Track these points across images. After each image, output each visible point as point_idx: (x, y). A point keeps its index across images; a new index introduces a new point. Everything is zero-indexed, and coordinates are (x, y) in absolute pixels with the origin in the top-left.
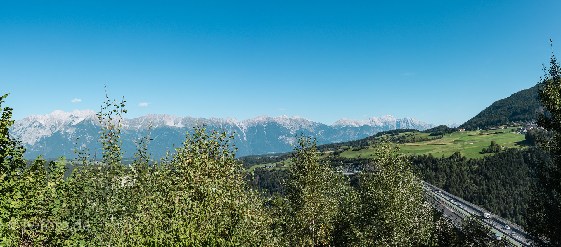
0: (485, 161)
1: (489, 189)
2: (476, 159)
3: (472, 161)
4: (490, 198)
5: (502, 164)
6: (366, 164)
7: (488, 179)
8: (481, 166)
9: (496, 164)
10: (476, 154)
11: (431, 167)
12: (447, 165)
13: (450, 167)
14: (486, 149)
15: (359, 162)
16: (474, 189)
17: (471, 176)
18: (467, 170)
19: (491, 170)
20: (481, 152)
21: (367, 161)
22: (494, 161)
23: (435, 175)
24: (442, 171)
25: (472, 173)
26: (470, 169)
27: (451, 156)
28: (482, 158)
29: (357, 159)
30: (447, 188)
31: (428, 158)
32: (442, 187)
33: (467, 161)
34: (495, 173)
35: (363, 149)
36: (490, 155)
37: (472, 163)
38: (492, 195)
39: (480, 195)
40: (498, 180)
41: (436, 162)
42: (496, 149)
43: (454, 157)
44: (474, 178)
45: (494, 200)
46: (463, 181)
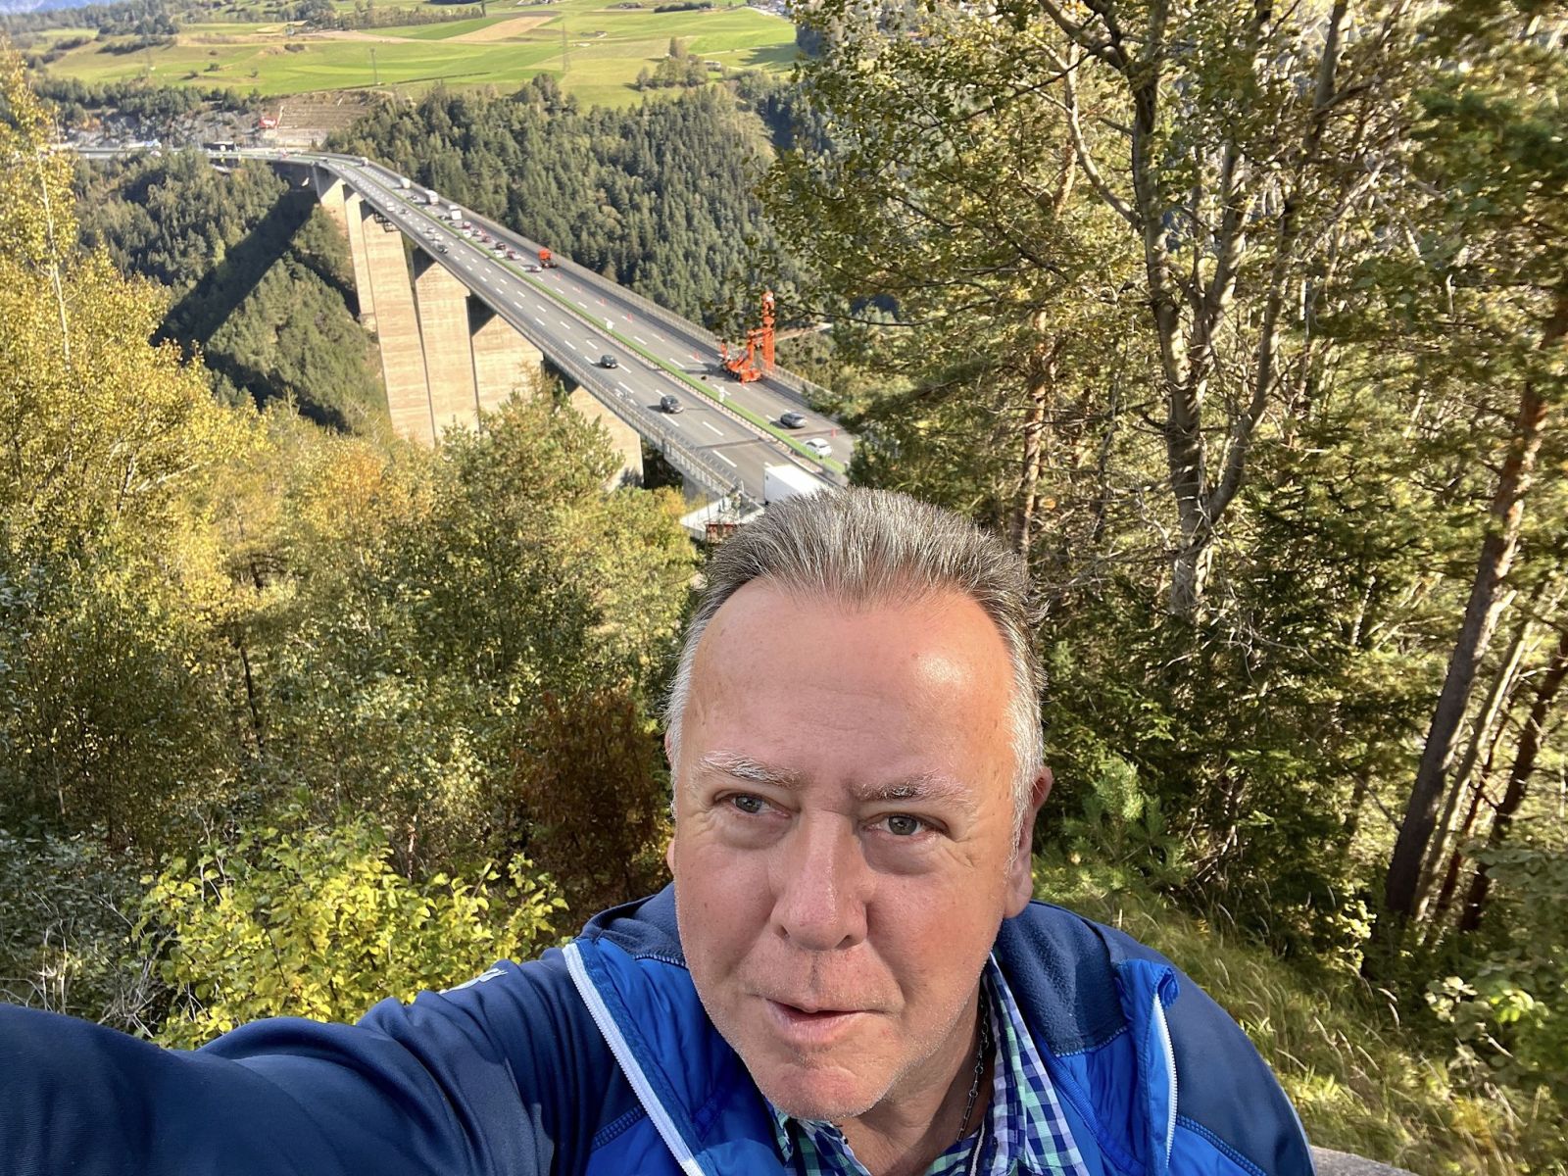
0: (646, 118)
1: (661, 227)
2: (614, 109)
3: (598, 117)
4: (667, 257)
5: (707, 133)
6: (176, 113)
7: (659, 188)
8: (634, 137)
9: (689, 134)
10: (615, 87)
11: (446, 131)
12: (509, 126)
13: (520, 136)
14: (652, 70)
15: (142, 105)
16: (611, 222)
17: (599, 173)
18: (583, 149)
19: (668, 157)
20: (634, 82)
21: (179, 99)
22: (680, 120)
23: (466, 165)
24: (489, 150)
25: (602, 163)
26: (593, 149)
27: (519, 89)
28: (638, 107)
29: (132, 90)
30: (514, 214)
31: (433, 98)
32: (495, 213)
33: (580, 115)
34: (684, 167)
35: (151, 45)
36: (665, 97)
37: (602, 123)
38: (671, 249)
39: (630, 248)
40: (695, 192)
41: (464, 114)
42: (689, 75)
43: (531, 97)
44: (609, 182)
45: (679, 265)
46: (568, 191)
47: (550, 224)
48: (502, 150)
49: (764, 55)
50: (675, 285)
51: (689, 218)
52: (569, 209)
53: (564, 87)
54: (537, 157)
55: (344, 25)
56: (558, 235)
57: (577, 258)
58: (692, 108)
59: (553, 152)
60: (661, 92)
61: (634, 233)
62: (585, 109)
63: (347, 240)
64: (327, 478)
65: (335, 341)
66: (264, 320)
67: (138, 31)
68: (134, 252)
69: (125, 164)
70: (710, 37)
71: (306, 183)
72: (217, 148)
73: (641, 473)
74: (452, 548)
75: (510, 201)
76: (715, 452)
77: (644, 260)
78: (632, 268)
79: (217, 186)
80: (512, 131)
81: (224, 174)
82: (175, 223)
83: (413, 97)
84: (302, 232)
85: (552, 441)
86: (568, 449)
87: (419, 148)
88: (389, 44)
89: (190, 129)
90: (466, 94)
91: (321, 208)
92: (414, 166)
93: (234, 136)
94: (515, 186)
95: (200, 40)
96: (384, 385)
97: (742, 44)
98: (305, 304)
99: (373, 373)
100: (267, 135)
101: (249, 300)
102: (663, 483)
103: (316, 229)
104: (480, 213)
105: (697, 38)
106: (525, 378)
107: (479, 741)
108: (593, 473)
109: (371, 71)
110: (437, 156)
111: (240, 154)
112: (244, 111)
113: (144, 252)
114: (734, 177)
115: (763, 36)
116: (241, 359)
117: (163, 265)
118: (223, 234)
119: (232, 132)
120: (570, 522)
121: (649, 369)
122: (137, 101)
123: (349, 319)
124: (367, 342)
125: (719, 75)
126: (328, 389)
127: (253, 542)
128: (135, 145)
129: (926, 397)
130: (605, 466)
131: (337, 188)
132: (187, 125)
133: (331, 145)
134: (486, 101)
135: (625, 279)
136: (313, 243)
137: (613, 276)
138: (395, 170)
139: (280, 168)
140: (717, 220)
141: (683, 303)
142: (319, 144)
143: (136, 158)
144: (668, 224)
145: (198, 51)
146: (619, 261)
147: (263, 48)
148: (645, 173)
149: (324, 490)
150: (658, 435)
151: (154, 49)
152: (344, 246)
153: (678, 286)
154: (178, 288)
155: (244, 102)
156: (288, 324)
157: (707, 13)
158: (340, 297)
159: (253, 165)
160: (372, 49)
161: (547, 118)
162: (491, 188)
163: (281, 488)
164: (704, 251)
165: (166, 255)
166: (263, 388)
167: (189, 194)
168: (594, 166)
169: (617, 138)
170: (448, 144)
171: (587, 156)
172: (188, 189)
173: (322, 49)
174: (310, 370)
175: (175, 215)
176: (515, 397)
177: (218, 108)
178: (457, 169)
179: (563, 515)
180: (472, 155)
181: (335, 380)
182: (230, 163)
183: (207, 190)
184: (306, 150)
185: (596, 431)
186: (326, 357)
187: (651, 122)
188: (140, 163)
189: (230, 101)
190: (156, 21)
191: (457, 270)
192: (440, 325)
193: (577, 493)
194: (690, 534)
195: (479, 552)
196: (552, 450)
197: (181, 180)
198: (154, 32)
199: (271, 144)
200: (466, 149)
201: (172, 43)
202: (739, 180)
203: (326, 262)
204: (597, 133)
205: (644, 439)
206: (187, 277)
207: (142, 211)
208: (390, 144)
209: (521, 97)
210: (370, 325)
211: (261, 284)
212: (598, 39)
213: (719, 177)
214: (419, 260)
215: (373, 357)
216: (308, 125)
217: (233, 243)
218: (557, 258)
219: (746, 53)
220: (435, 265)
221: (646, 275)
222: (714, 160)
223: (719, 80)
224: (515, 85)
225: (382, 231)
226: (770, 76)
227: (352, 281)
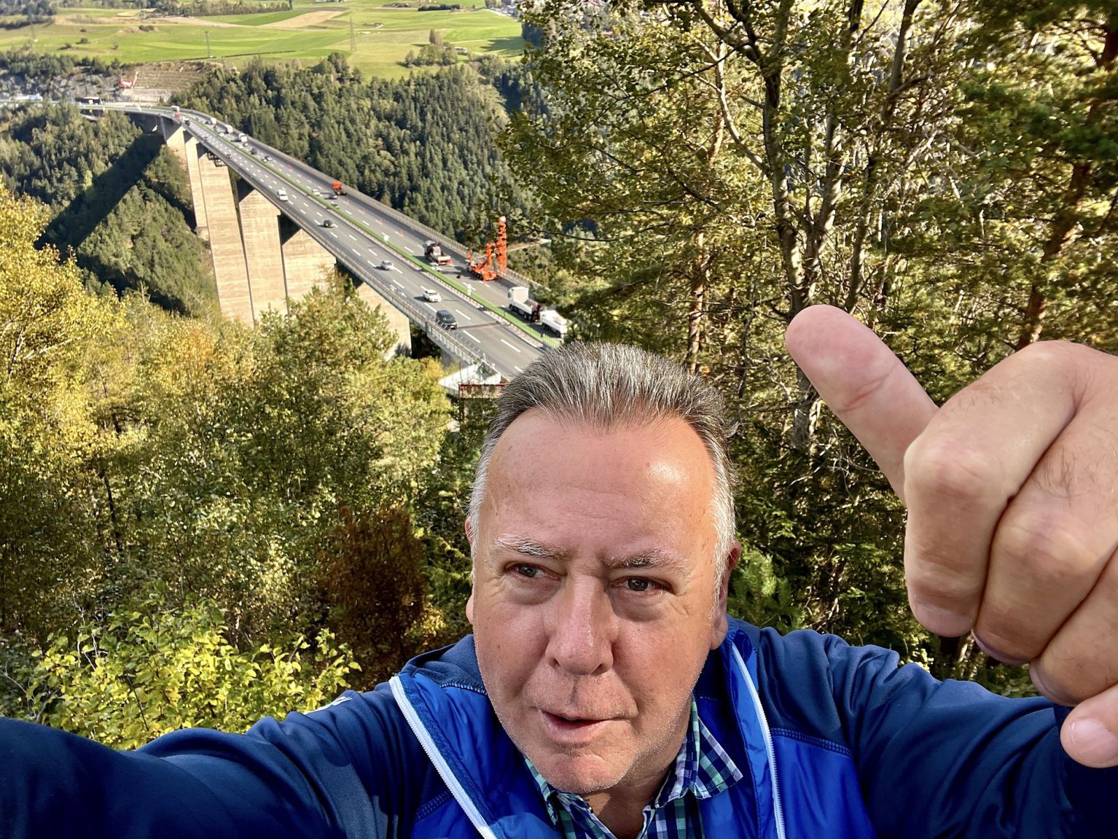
0: (412, 87)
1: (424, 167)
2: (389, 80)
3: (376, 86)
4: (429, 189)
5: (458, 99)
6: (54, 74)
7: (422, 138)
8: (404, 101)
9: (444, 100)
10: (389, 64)
11: (263, 92)
12: (310, 91)
13: (318, 98)
14: (417, 53)
15: (28, 68)
16: (386, 163)
17: (377, 126)
18: (365, 109)
19: (429, 116)
20: (403, 61)
21: (56, 63)
22: (437, 89)
23: (277, 118)
24: (295, 108)
25: (379, 119)
26: (373, 109)
27: (317, 63)
28: (406, 79)
29: (20, 57)
30: (314, 156)
31: (253, 68)
32: (300, 154)
33: (363, 84)
34: (440, 123)
35: (34, 23)
36: (426, 73)
37: (379, 90)
38: (432, 183)
39: (401, 182)
40: (448, 142)
41: (276, 81)
42: (444, 56)
43: (327, 69)
44: (385, 132)
45: (437, 195)
46: (355, 139)
47: (341, 163)
48: (305, 107)
49: (499, 44)
50: (434, 210)
51: (445, 161)
52: (355, 153)
53: (351, 63)
54: (331, 113)
55: (184, 13)
56: (347, 171)
57: (362, 189)
58: (446, 81)
59: (343, 110)
60: (424, 69)
61: (404, 171)
62: (367, 80)
63: (187, 172)
64: (172, 349)
65: (177, 247)
66: (122, 231)
67: (25, 12)
68: (21, 178)
69: (14, 112)
70: (459, 30)
71: (155, 129)
72: (86, 101)
73: (410, 347)
74: (269, 402)
75: (311, 146)
76: (465, 331)
77: (411, 191)
78: (402, 197)
79: (86, 130)
80: (312, 94)
81: (91, 121)
82: (53, 157)
83: (238, 67)
84: (152, 165)
85: (344, 323)
86: (356, 328)
87: (242, 105)
88: (218, 28)
89: (65, 87)
90: (277, 66)
91: (167, 148)
92: (238, 118)
93: (99, 93)
94: (314, 135)
95: (73, 20)
96: (215, 281)
97: (483, 35)
98: (154, 219)
99: (206, 271)
100: (125, 93)
101: (111, 215)
102: (426, 355)
103: (163, 164)
104: (288, 154)
105: (449, 30)
106: (323, 276)
107: (290, 545)
108: (374, 347)
109: (205, 47)
110: (255, 111)
111: (104, 107)
112: (107, 74)
113: (29, 179)
114: (477, 132)
115: (498, 31)
116: (104, 260)
117: (43, 188)
118: (91, 166)
119: (99, 90)
120: (358, 383)
121: (414, 270)
122: (23, 64)
123: (188, 231)
124: (202, 248)
125: (466, 58)
126: (171, 283)
127: (114, 398)
128: (21, 98)
129: (618, 293)
130: (383, 342)
131: (179, 134)
132: (64, 83)
133: (174, 101)
134: (292, 71)
135: (397, 204)
136: (160, 174)
137: (388, 202)
138: (224, 121)
139: (135, 118)
140: (465, 163)
141: (441, 223)
142: (165, 101)
143: (22, 108)
144: (429, 165)
145: (72, 28)
146: (392, 191)
147: (122, 28)
148: (412, 127)
149: (169, 359)
150: (422, 319)
151: (36, 26)
152: (184, 177)
153: (437, 210)
154: (56, 206)
155: (108, 68)
156: (141, 234)
157: (456, 12)
158: (181, 214)
159: (114, 116)
160: (206, 31)
161: (338, 85)
162: (296, 136)
163: (136, 356)
164: (455, 185)
165: (46, 182)
166: (122, 282)
167: (65, 136)
168: (374, 122)
169: (391, 101)
170: (264, 103)
171: (368, 113)
172: (64, 132)
173: (168, 30)
174: (158, 269)
175: (53, 151)
176: (316, 290)
177: (87, 71)
178: (271, 121)
179: (352, 378)
180: (282, 111)
181: (177, 276)
182: (96, 113)
183: (79, 133)
184: (155, 105)
185: (377, 316)
186: (170, 259)
187: (416, 91)
188: (25, 111)
189: (97, 67)
190: (39, 6)
191: (272, 197)
192: (258, 237)
193: (363, 362)
194: (446, 391)
195: (290, 405)
196: (344, 329)
197: (58, 125)
198: (37, 13)
199: (128, 99)
200: (277, 106)
201: (51, 22)
202: (481, 135)
203: (170, 188)
204: (376, 97)
205: (412, 322)
206: (63, 198)
207: (27, 147)
208: (219, 102)
209: (319, 69)
210: (204, 235)
211: (120, 204)
212: (376, 29)
213: (467, 131)
214: (242, 187)
215: (206, 259)
216: (157, 86)
217: (99, 173)
218: (346, 188)
219: (486, 43)
220: (254, 192)
221: (413, 202)
222: (462, 119)
223: (466, 62)
224: (314, 61)
225: (214, 166)
226: (503, 60)
227: (191, 202)
